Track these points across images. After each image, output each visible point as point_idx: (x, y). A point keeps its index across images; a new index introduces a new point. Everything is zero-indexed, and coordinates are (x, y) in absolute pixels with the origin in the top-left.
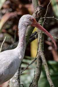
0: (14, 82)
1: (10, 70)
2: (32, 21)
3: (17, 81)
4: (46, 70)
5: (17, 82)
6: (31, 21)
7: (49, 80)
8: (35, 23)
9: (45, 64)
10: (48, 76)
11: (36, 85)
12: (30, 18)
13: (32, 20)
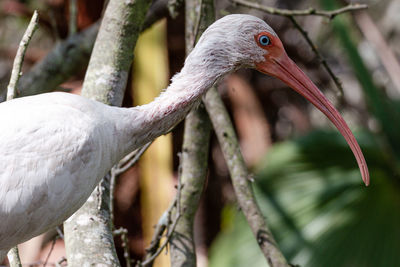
0: (86, 228)
1: (77, 179)
2: (263, 47)
3: (96, 218)
4: (230, 163)
5: (97, 224)
6: (260, 44)
7: (245, 208)
8: (276, 55)
9: (225, 135)
10: (244, 192)
11: (188, 235)
12: (256, 31)
13: (265, 40)
